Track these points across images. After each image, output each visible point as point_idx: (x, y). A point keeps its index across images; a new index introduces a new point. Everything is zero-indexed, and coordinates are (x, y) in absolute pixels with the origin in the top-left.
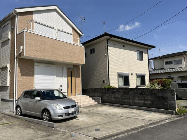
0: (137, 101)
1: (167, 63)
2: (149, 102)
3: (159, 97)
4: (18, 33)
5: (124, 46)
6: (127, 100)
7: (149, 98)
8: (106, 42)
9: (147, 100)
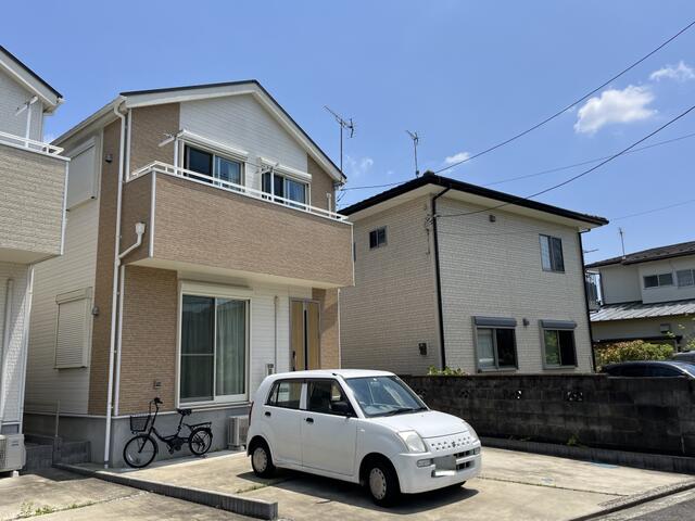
0: (557, 424)
1: (651, 281)
2: (606, 428)
3: (642, 409)
4: (128, 179)
5: (492, 219)
6: (519, 421)
7: (605, 410)
8: (429, 204)
9: (599, 421)
